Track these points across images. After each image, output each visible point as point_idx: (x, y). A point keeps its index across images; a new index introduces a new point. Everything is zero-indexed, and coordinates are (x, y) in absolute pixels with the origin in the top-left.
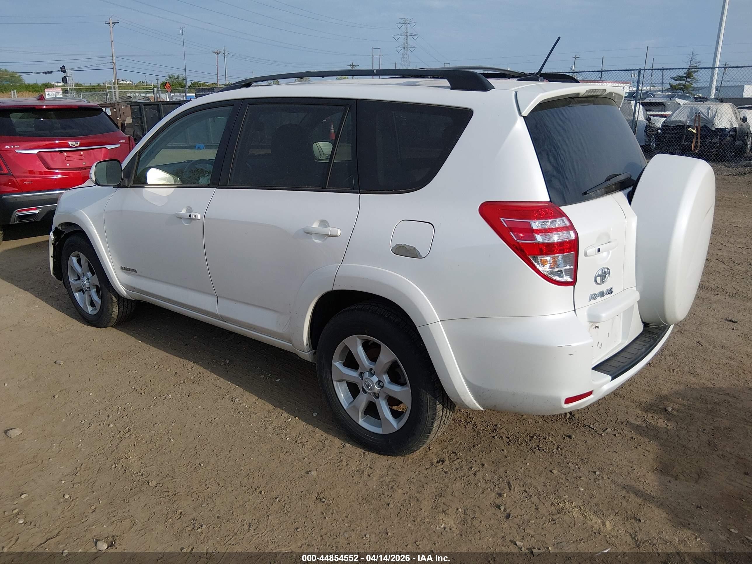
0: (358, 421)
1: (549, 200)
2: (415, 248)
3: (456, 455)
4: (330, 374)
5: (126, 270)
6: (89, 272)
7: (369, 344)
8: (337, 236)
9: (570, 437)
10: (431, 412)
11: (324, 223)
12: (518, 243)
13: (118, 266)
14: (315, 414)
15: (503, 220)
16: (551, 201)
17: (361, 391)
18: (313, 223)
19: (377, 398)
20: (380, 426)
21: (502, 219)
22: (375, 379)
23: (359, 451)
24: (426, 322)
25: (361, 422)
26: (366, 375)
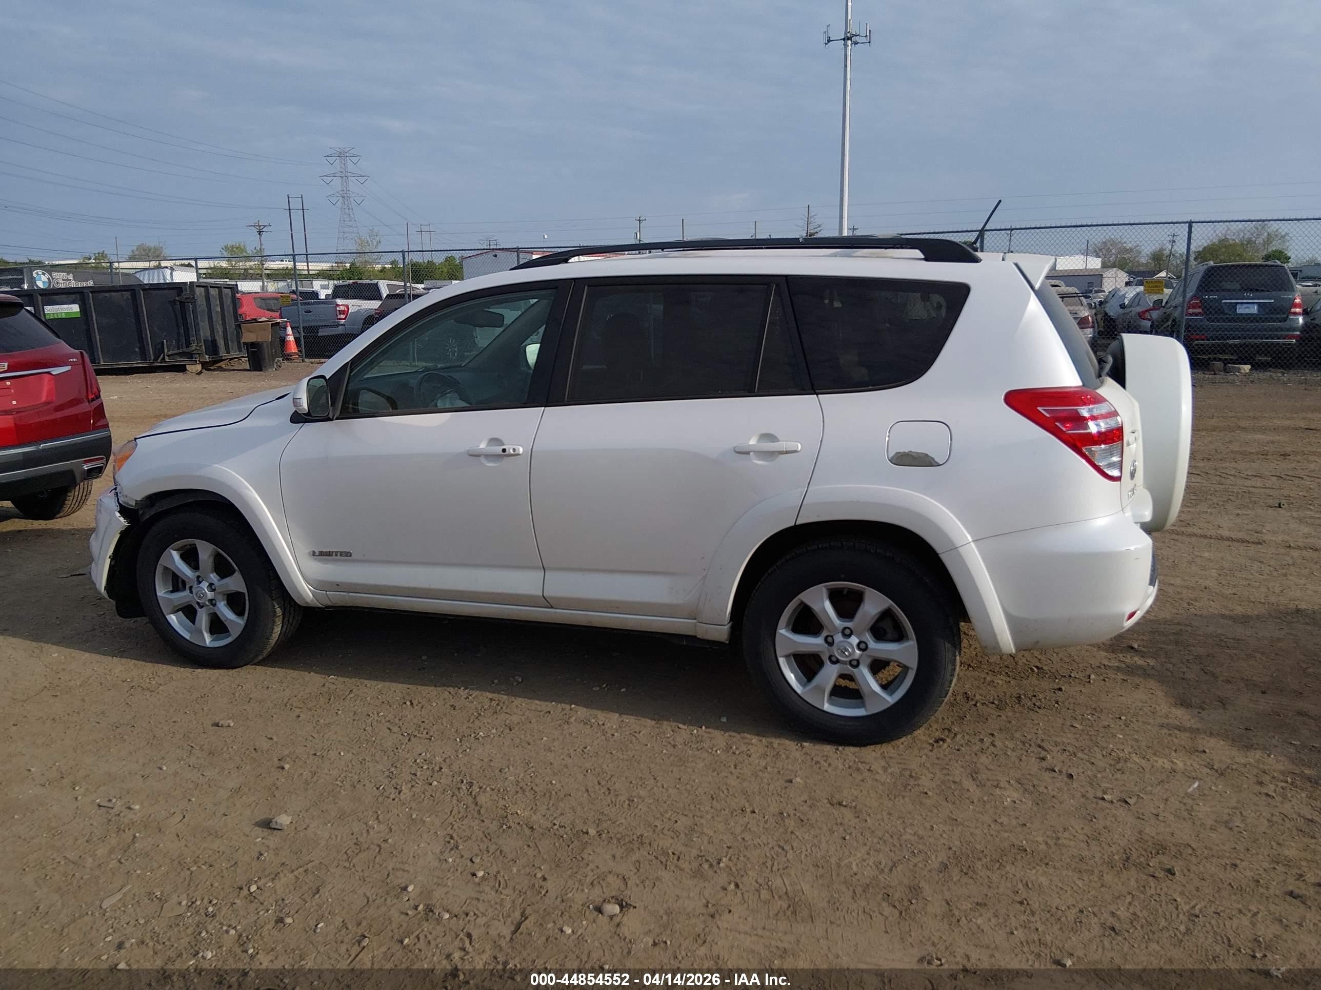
0: (823, 706)
1: (1081, 384)
2: (927, 455)
3: (949, 731)
4: (772, 649)
5: (323, 555)
6: (212, 573)
7: (845, 593)
8: (796, 451)
9: (1060, 689)
10: (950, 667)
11: (768, 437)
12: (1069, 434)
13: (304, 549)
14: (724, 720)
15: (1044, 410)
16: (1083, 385)
17: (827, 662)
18: (749, 440)
19: (857, 666)
20: (863, 705)
21: (1040, 409)
22: (854, 640)
23: (828, 749)
24: (954, 545)
25: (827, 707)
26: (839, 638)
